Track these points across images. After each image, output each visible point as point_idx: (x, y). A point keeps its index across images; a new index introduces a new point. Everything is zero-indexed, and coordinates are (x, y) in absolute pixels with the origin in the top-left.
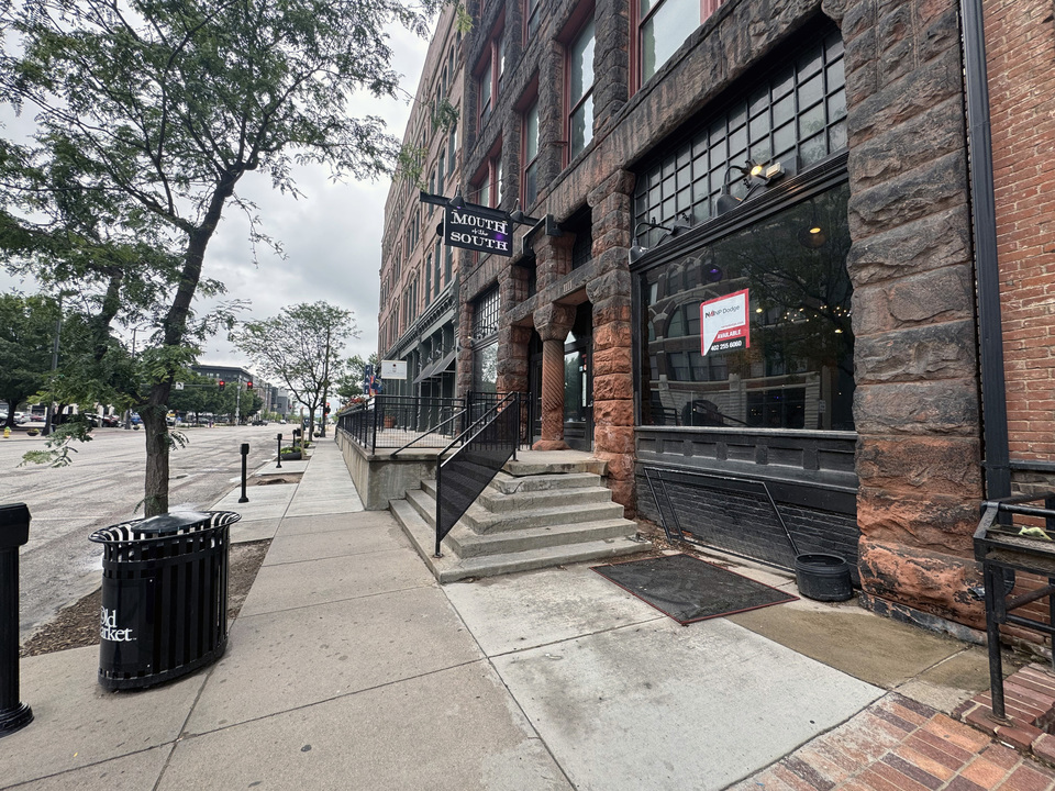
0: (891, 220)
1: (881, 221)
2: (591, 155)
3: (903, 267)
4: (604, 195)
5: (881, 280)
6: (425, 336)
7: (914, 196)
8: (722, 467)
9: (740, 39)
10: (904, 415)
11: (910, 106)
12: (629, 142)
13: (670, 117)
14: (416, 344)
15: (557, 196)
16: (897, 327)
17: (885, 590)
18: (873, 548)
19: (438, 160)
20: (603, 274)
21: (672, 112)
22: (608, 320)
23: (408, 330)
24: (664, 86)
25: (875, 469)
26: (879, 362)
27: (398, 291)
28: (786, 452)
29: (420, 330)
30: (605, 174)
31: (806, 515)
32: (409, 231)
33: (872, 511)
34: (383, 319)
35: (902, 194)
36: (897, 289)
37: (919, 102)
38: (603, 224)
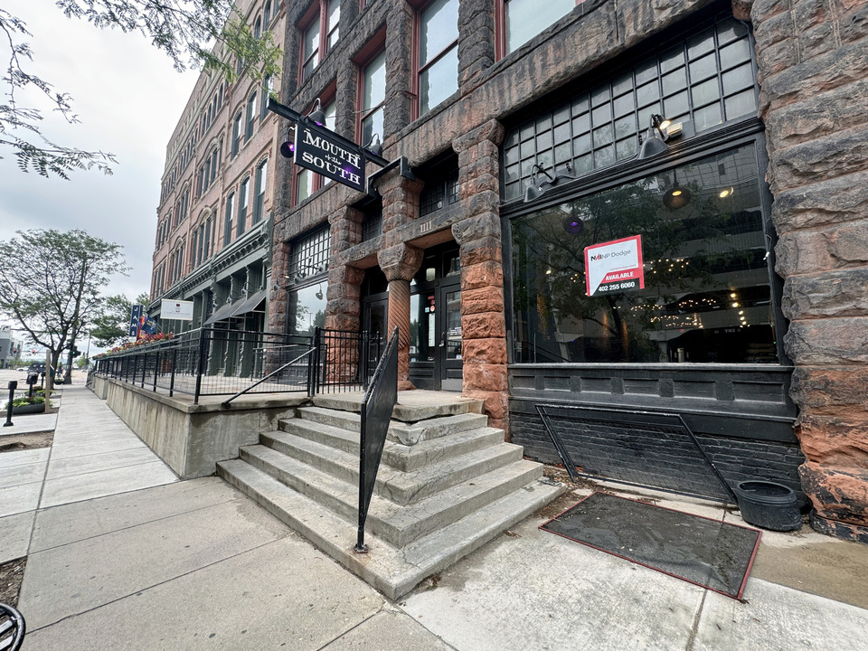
0: (827, 171)
1: (816, 173)
2: (457, 105)
3: (844, 213)
4: (475, 141)
5: (818, 225)
6: (222, 276)
7: (853, 152)
8: (620, 401)
9: (641, 10)
10: (856, 347)
11: (840, 76)
12: (507, 95)
13: (558, 73)
14: (208, 283)
15: (411, 140)
16: (839, 267)
17: (850, 515)
18: (832, 474)
19: (246, 102)
20: (474, 215)
21: (561, 68)
22: (481, 260)
23: (197, 270)
24: (550, 47)
25: (827, 398)
26: (825, 298)
27: (185, 228)
28: (694, 384)
29: (216, 269)
30: (475, 123)
31: (722, 443)
32: (202, 170)
33: (827, 438)
34: (159, 258)
35: (841, 149)
36: (840, 233)
37: (849, 73)
38: (474, 168)
